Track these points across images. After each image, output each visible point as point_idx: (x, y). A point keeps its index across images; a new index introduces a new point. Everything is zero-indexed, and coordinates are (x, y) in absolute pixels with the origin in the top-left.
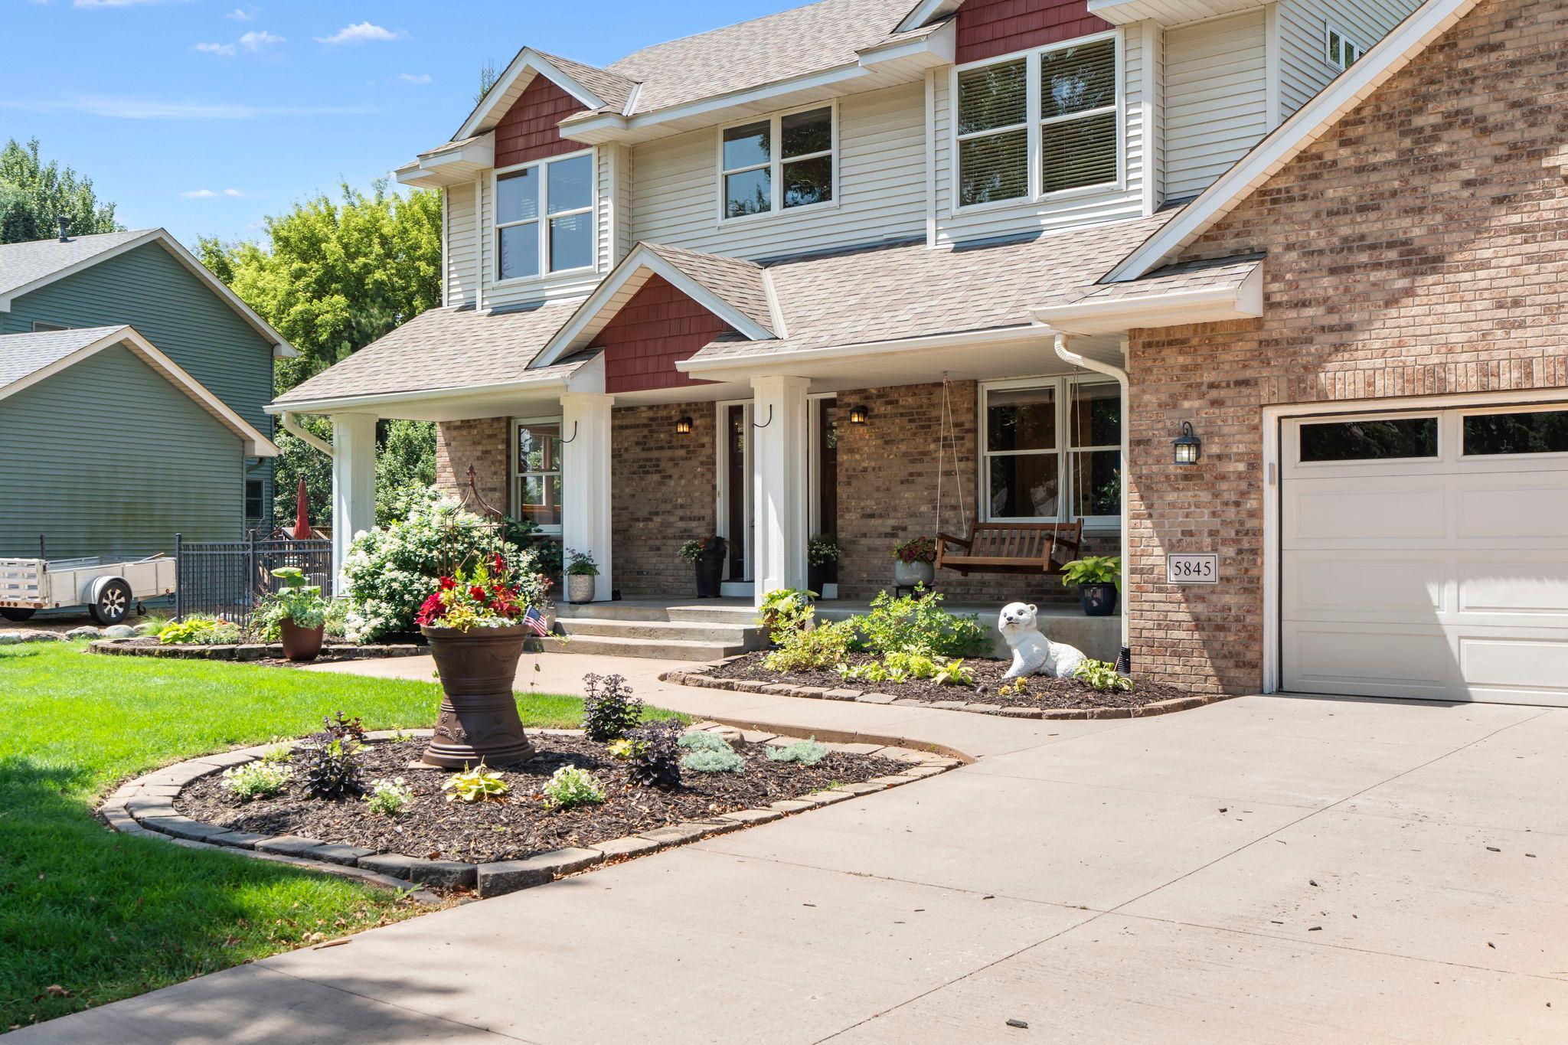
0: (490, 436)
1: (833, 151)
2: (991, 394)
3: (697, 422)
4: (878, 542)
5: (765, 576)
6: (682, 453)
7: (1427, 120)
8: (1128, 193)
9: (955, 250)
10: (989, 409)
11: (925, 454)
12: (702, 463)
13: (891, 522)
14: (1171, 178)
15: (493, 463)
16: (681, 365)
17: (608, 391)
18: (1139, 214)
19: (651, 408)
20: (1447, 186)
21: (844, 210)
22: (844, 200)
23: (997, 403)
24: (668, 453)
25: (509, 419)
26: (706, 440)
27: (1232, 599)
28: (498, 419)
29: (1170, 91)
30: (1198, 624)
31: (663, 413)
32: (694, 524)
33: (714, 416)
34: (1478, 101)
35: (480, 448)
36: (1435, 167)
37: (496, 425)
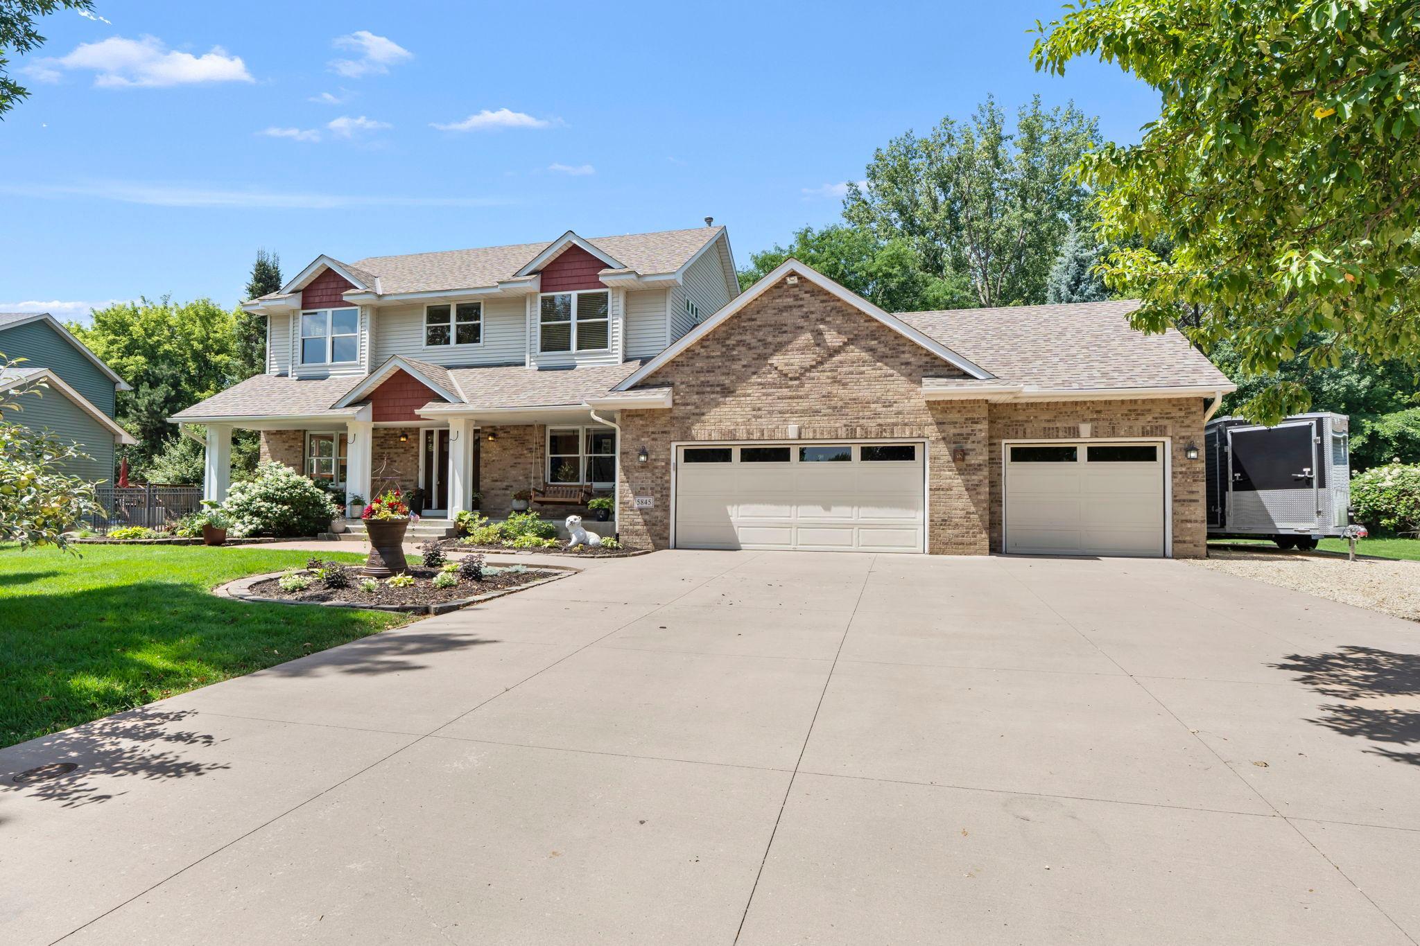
0: (293, 439)
1: (481, 322)
2: (551, 430)
3: (410, 437)
4: (499, 492)
5: (453, 505)
6: (402, 450)
7: (731, 342)
8: (612, 354)
9: (539, 370)
10: (551, 437)
11: (521, 455)
12: (412, 455)
13: (505, 484)
14: (629, 350)
15: (295, 452)
16: (417, 412)
17: (373, 421)
18: (617, 362)
19: (385, 429)
20: (737, 366)
21: (486, 348)
22: (486, 344)
23: (554, 434)
24: (395, 451)
25: (305, 431)
26: (414, 445)
27: (658, 514)
28: (299, 431)
29: (629, 315)
30: (646, 523)
31: (392, 432)
32: (407, 483)
33: (419, 434)
34: (747, 338)
35: (287, 444)
36: (734, 359)
37: (297, 433)
